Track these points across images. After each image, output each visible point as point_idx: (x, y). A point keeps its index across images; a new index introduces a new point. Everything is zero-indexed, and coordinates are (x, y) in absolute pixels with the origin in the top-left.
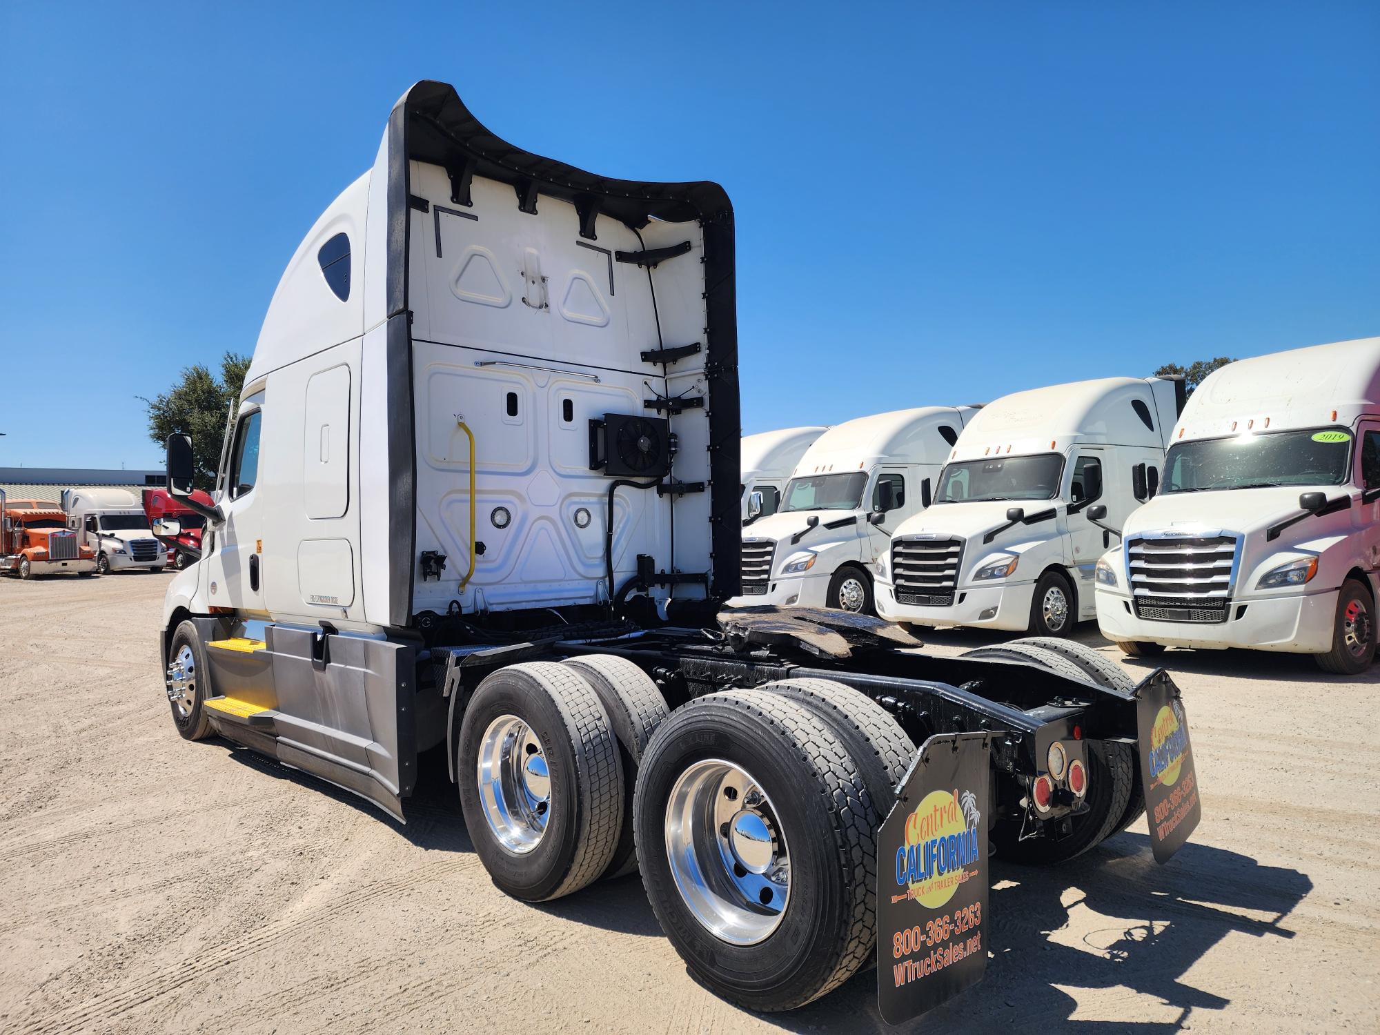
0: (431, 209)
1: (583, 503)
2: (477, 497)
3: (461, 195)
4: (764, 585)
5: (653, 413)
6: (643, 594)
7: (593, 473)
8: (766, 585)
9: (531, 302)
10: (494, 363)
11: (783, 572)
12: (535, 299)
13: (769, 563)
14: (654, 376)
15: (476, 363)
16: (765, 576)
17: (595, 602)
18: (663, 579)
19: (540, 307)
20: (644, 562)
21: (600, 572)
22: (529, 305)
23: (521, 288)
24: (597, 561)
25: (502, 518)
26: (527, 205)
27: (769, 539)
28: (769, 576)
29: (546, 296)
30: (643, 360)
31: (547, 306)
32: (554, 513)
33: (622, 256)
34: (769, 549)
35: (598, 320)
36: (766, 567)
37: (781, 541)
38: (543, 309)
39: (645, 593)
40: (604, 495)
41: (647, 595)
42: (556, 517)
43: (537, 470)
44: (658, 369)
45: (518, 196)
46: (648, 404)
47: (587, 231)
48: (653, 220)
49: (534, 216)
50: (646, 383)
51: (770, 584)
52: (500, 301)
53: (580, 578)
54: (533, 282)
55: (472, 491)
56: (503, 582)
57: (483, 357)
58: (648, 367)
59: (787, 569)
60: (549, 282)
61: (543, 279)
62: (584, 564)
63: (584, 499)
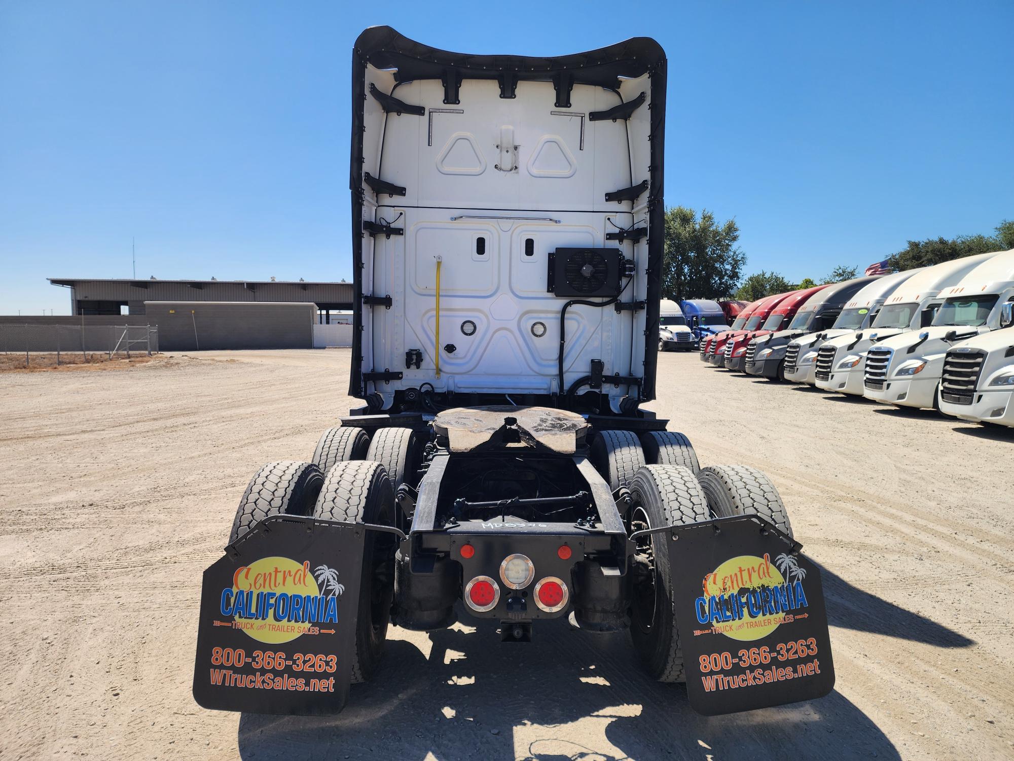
0: (427, 113)
1: (540, 318)
2: (441, 313)
3: (452, 97)
4: (970, 396)
5: (614, 244)
6: (597, 391)
7: (550, 295)
8: (972, 396)
9: (503, 167)
10: (461, 217)
11: (991, 384)
12: (507, 163)
13: (977, 374)
14: (617, 212)
15: (452, 219)
16: (972, 387)
17: (548, 393)
18: (615, 380)
19: (511, 170)
20: (597, 365)
21: (555, 371)
22: (501, 169)
23: (496, 157)
24: (552, 363)
25: (469, 328)
26: (508, 92)
27: (981, 350)
28: (975, 387)
29: (516, 160)
30: (607, 200)
31: (516, 168)
32: (513, 325)
33: (595, 116)
34: (980, 360)
35: (567, 172)
36: (974, 378)
37: (993, 353)
38: (513, 171)
39: (599, 390)
40: (557, 312)
41: (601, 392)
42: (515, 328)
43: (498, 294)
44: (624, 206)
45: (500, 87)
46: (610, 236)
47: (563, 101)
48: (622, 80)
49: (513, 100)
50: (609, 219)
51: (976, 395)
52: (478, 170)
53: (534, 374)
54: (507, 151)
55: (438, 309)
56: (470, 373)
57: (457, 213)
58: (613, 205)
59: (997, 381)
60: (520, 150)
61: (516, 148)
62: (539, 364)
63: (542, 315)
